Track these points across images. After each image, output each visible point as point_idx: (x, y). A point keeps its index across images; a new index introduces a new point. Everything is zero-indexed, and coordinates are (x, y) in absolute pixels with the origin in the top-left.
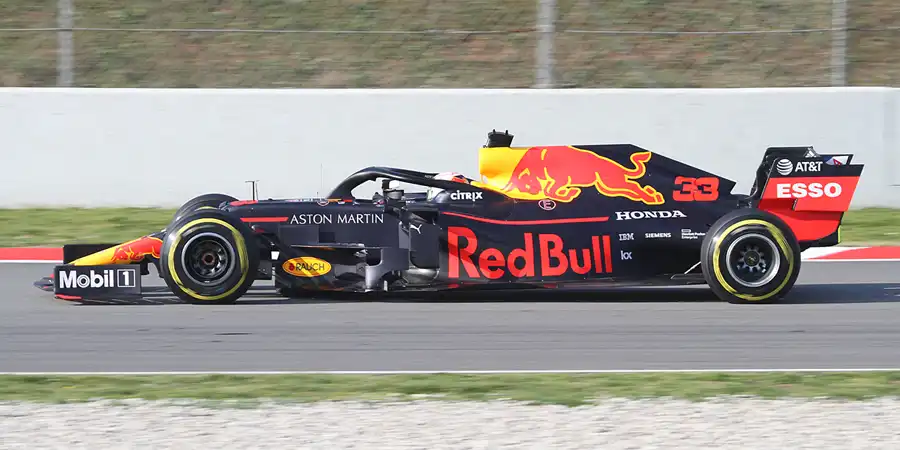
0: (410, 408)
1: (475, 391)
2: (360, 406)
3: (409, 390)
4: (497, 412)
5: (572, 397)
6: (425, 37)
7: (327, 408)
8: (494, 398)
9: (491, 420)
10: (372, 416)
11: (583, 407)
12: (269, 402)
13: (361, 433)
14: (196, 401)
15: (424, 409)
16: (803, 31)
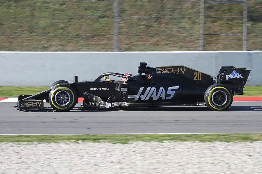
0: (78, 145)
1: (97, 140)
2: (63, 144)
3: (77, 139)
4: (103, 146)
5: (125, 141)
6: (81, 36)
7: (53, 144)
9: (102, 148)
10: (66, 147)
11: (128, 144)
12: (36, 143)
13: (64, 152)
14: (14, 143)
15: (82, 145)
16: (191, 35)
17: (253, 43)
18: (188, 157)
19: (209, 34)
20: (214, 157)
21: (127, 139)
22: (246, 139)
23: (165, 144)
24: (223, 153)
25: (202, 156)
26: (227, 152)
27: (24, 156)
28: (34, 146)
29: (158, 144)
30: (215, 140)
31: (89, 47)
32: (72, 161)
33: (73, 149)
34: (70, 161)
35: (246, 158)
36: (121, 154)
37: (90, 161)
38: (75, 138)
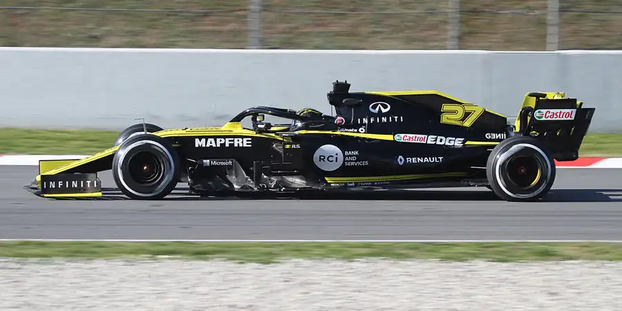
0: (157, 265)
1: (201, 254)
2: (122, 263)
3: (155, 252)
4: (216, 268)
5: (267, 256)
6: (175, 14)
7: (100, 264)
8: (213, 258)
9: (211, 273)
10: (131, 270)
11: (272, 265)
12: (59, 260)
13: (123, 282)
14: (11, 259)
15: (167, 266)
16: (432, 12)
17: (575, 33)
18: (410, 295)
19: (474, 12)
20: (470, 295)
21: (270, 254)
22: (546, 254)
23: (359, 265)
24: (492, 287)
25: (443, 294)
26: (499, 286)
27: (29, 290)
28: (55, 268)
29: (342, 266)
30: (475, 256)
31: (194, 39)
32: (140, 303)
33: (146, 275)
34: (137, 304)
35: (542, 299)
36: (256, 286)
37: (184, 302)
38: (152, 249)
